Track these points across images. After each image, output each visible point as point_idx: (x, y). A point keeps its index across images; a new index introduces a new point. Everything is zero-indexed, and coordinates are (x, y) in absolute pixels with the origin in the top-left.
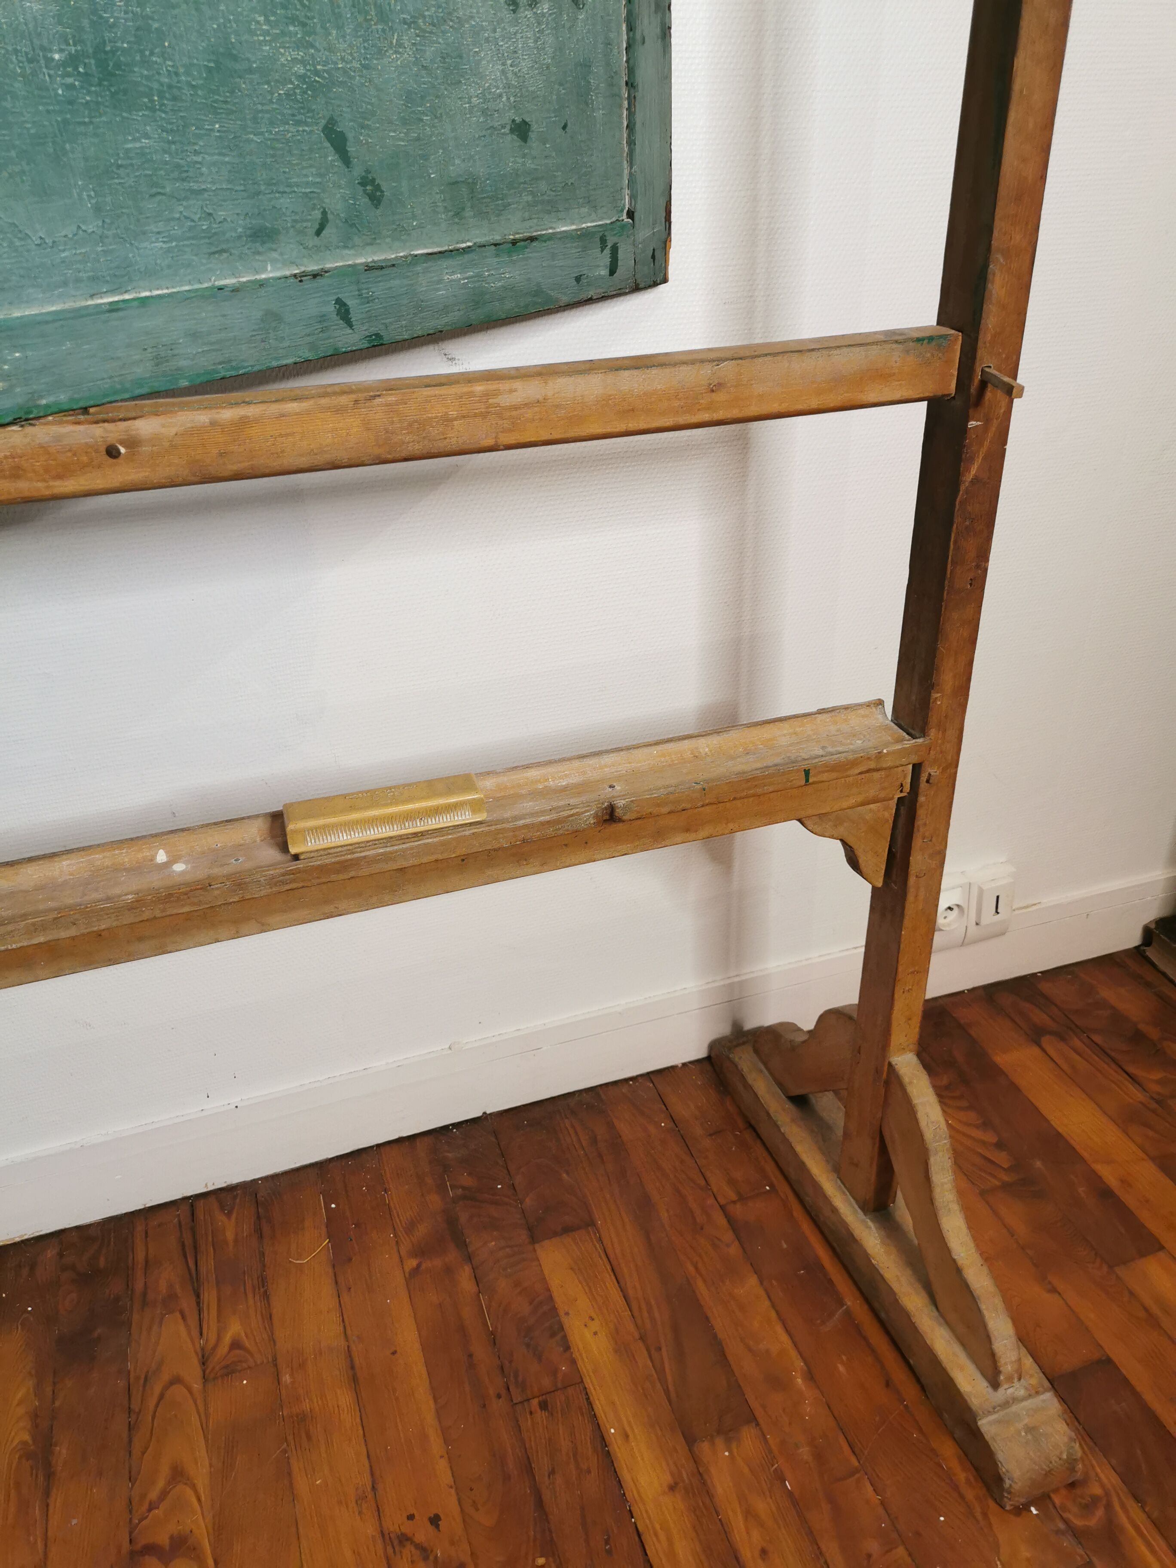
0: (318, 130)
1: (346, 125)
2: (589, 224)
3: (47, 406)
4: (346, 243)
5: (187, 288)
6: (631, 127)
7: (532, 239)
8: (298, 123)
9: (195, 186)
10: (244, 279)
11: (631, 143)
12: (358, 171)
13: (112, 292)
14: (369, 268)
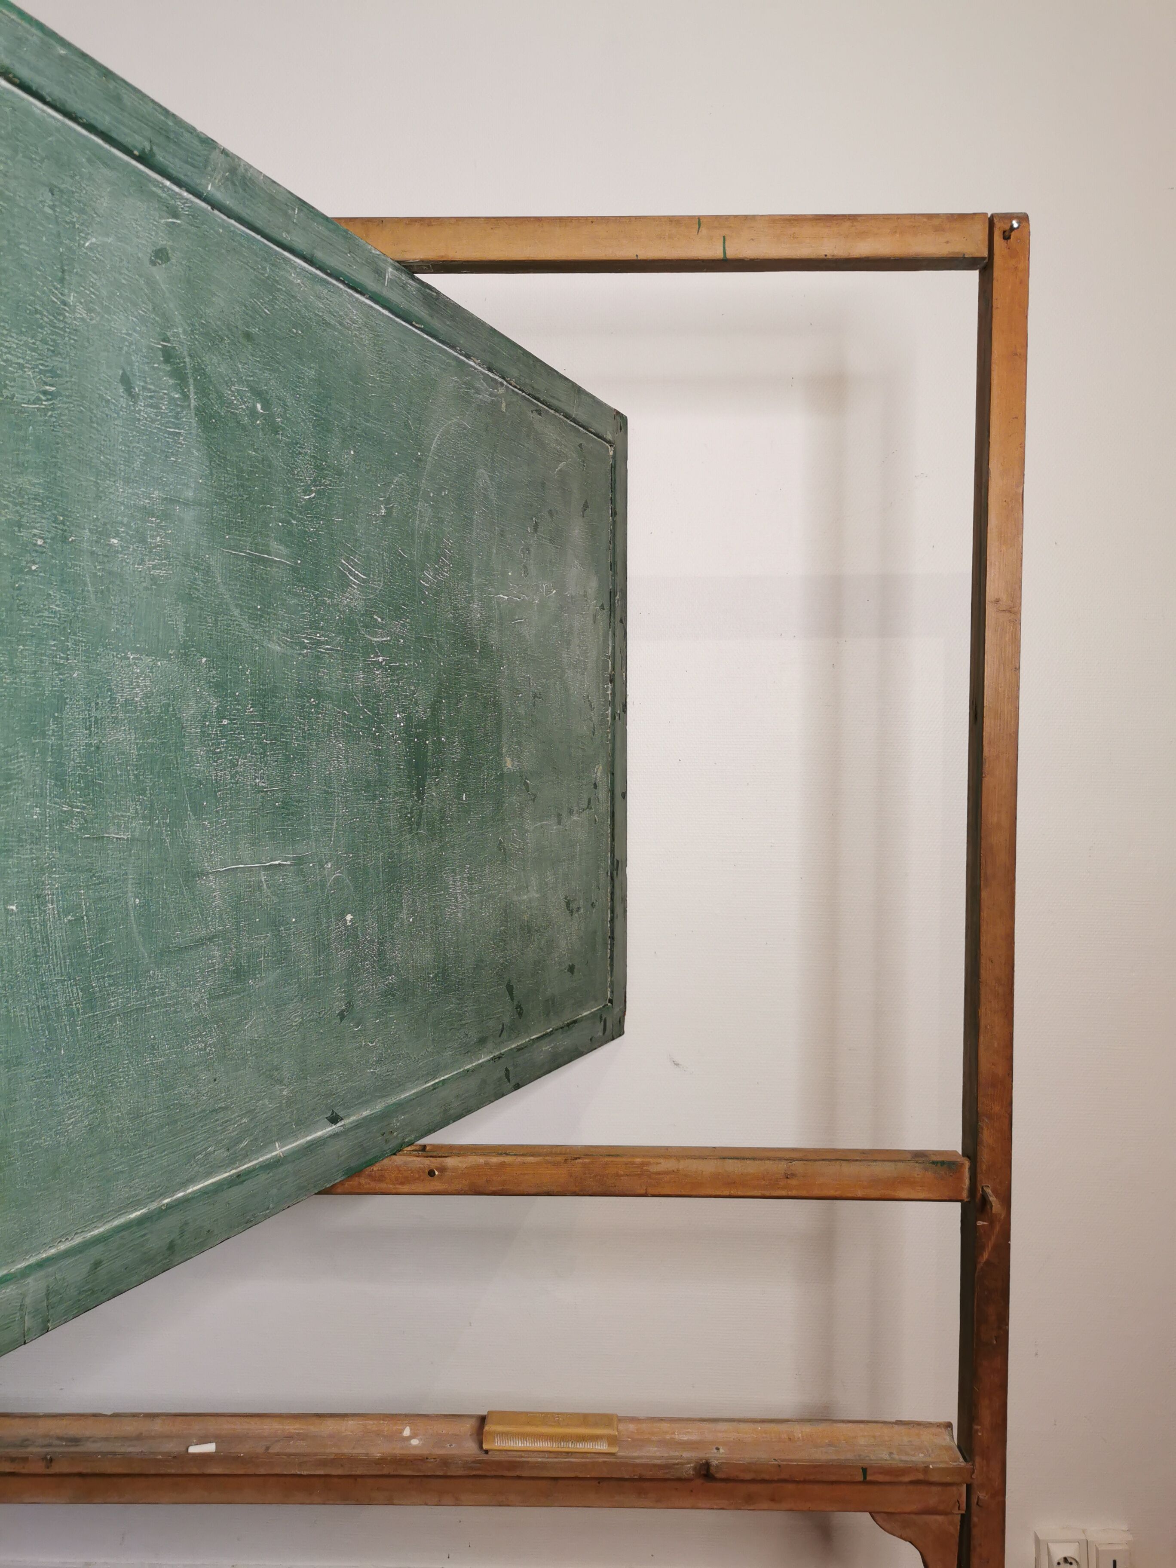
0: (504, 987)
1: (514, 982)
2: (595, 1009)
4: (509, 1038)
5: (456, 1072)
6: (611, 958)
7: (574, 1021)
8: (498, 985)
9: (464, 1022)
10: (474, 1064)
11: (612, 965)
12: (515, 1003)
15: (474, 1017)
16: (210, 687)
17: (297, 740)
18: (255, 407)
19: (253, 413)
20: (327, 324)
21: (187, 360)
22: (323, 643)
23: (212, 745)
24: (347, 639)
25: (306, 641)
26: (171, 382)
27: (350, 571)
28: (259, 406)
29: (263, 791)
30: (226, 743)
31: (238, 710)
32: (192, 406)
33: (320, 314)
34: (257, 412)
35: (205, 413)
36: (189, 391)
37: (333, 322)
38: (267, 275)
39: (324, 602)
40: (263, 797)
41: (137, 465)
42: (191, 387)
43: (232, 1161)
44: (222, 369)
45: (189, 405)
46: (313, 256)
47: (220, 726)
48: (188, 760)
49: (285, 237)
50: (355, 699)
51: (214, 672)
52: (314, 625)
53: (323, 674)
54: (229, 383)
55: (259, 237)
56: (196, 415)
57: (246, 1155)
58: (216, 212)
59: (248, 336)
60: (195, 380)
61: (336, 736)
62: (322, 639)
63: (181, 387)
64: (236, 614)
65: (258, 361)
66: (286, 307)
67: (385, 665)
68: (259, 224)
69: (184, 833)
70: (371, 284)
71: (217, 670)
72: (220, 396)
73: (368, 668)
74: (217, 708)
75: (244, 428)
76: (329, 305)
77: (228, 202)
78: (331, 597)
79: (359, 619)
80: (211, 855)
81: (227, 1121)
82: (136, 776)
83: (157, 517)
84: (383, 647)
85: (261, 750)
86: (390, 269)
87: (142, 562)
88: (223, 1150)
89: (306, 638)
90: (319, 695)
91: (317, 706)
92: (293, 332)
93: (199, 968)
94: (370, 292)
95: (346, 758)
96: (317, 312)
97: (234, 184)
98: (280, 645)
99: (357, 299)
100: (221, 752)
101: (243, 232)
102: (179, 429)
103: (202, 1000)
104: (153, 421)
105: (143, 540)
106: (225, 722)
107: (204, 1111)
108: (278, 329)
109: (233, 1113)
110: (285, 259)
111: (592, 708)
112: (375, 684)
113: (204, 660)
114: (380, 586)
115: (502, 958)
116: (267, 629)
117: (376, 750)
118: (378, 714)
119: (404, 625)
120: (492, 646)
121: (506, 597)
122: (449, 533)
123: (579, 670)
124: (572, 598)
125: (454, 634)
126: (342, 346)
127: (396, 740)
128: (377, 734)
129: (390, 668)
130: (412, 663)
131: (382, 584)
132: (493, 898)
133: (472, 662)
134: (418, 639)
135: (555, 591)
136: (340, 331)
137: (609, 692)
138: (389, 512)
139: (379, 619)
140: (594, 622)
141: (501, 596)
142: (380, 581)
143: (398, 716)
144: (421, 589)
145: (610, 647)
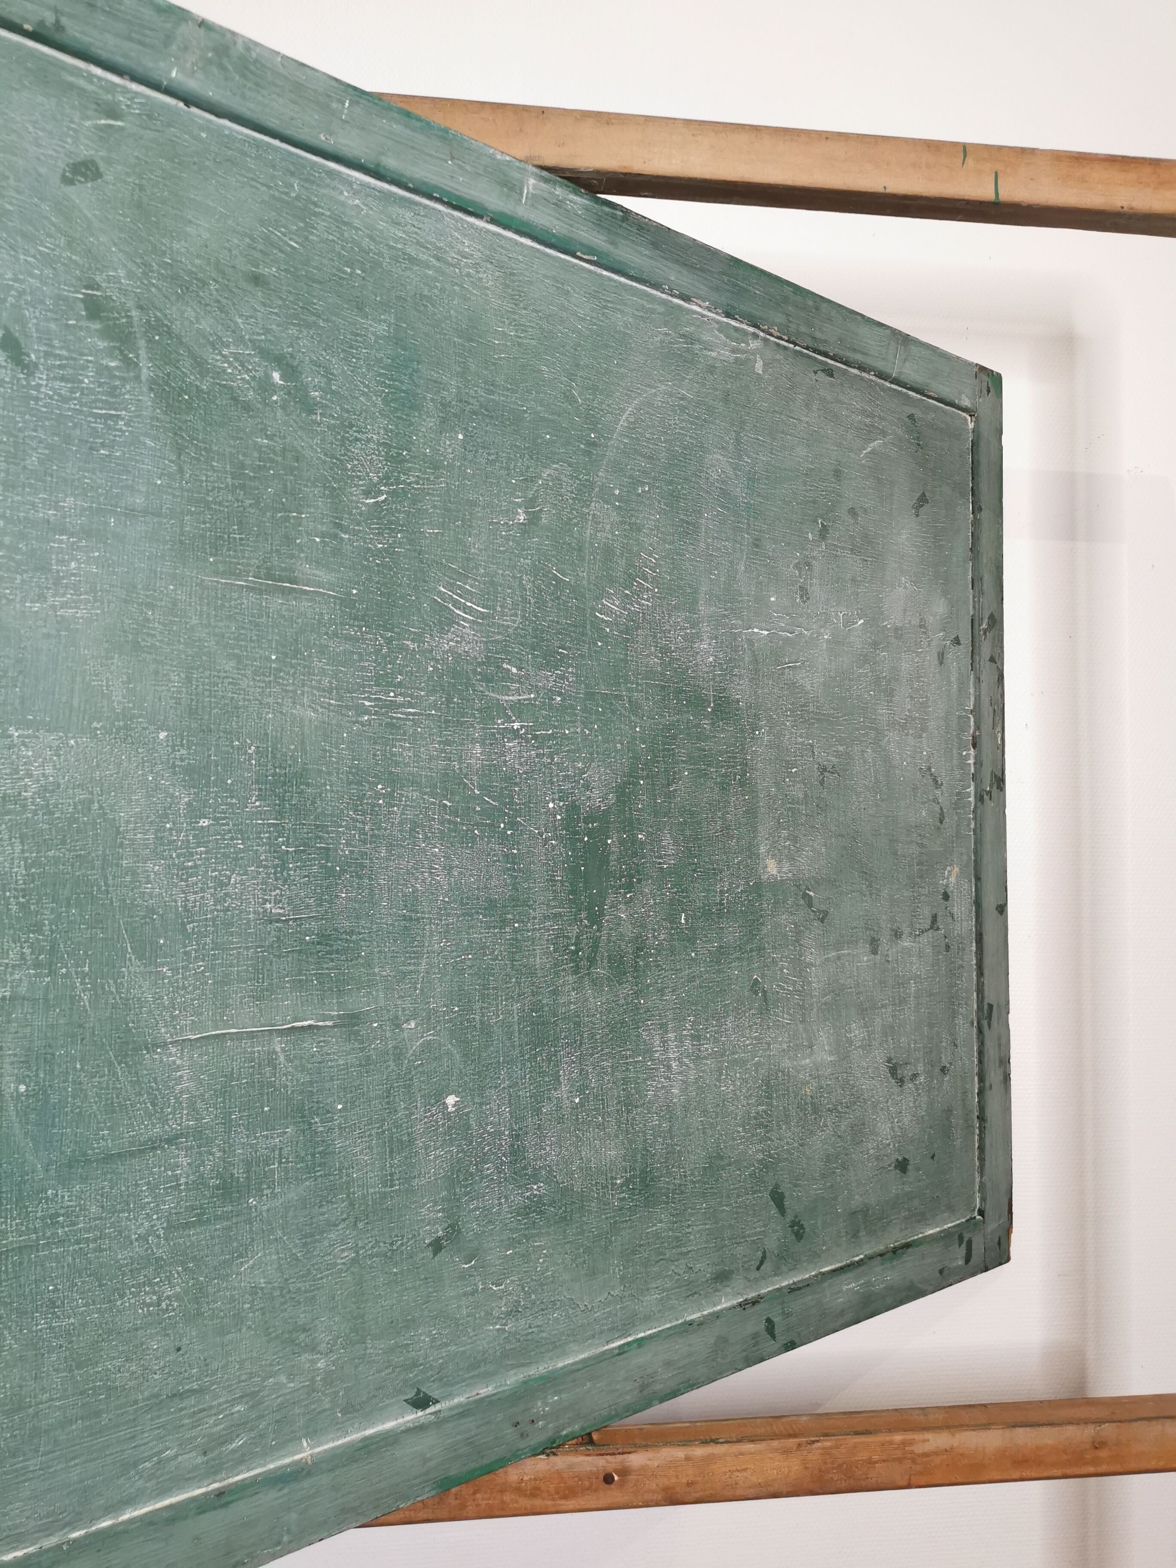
0: (766, 1195)
1: (785, 1188)
2: (950, 1225)
3: (566, 1436)
4: (777, 1272)
5: (668, 1326)
6: (981, 1148)
7: (908, 1246)
8: (754, 1192)
9: (684, 1250)
10: (705, 1313)
11: (982, 1159)
12: (789, 1218)
13: (620, 1337)
14: (793, 1289)
15: (706, 1242)
16: (175, 774)
17: (348, 844)
18: (268, 377)
19: (265, 387)
20: (412, 260)
21: (134, 313)
22: (402, 706)
23: (178, 857)
24: (449, 700)
25: (368, 704)
26: (102, 344)
27: (456, 604)
28: (276, 376)
29: (278, 921)
30: (207, 853)
31: (231, 805)
32: (143, 378)
33: (399, 246)
34: (274, 385)
35: (169, 386)
36: (137, 357)
37: (423, 257)
38: (294, 195)
39: (403, 649)
40: (280, 930)
41: (33, 461)
42: (142, 352)
43: (213, 1470)
44: (205, 325)
45: (137, 378)
46: (378, 165)
47: (194, 828)
48: (127, 879)
49: (324, 139)
50: (466, 784)
51: (183, 752)
52: (384, 681)
53: (404, 750)
54: (216, 344)
55: (277, 142)
56: (151, 389)
57: (241, 1459)
58: (194, 109)
59: (257, 280)
60: (150, 341)
61: (426, 838)
62: (401, 700)
63: (121, 352)
64: (229, 668)
65: (276, 314)
66: (331, 237)
67: (526, 733)
69: (119, 987)
70: (494, 201)
71: (189, 748)
72: (200, 365)
73: (491, 739)
74: (188, 804)
75: (247, 407)
76: (416, 233)
77: (211, 95)
78: (418, 640)
79: (475, 672)
80: (173, 1018)
81: (204, 1410)
83: (72, 535)
84: (519, 709)
85: (277, 862)
86: (532, 181)
88: (194, 1454)
89: (370, 700)
90: (393, 781)
91: (391, 795)
92: (345, 272)
93: (149, 1183)
94: (492, 212)
95: (449, 869)
96: (392, 243)
97: (223, 69)
98: (315, 711)
99: (472, 226)
101: (247, 135)
102: (116, 409)
103: (151, 1231)
104: (65, 400)
105: (44, 568)
106: (205, 822)
107: (156, 1396)
108: (316, 268)
109: (216, 1397)
111: (937, 784)
112: (506, 761)
113: (162, 735)
114: (514, 622)
115: (763, 1151)
116: (290, 688)
117: (506, 856)
118: (512, 803)
119: (562, 677)
120: (738, 701)
121: (766, 633)
122: (651, 545)
123: (911, 732)
124: (896, 629)
125: (663, 687)
126: (442, 290)
127: (546, 840)
128: (509, 832)
129: (535, 737)
130: (579, 730)
131: (519, 619)
132: (743, 1062)
133: (698, 726)
134: (590, 696)
135: (862, 621)
136: (438, 270)
137: (971, 761)
138: (533, 519)
139: (514, 670)
140: (941, 663)
141: (756, 630)
142: (516, 615)
143: (551, 805)
144: (597, 625)
145: (972, 698)
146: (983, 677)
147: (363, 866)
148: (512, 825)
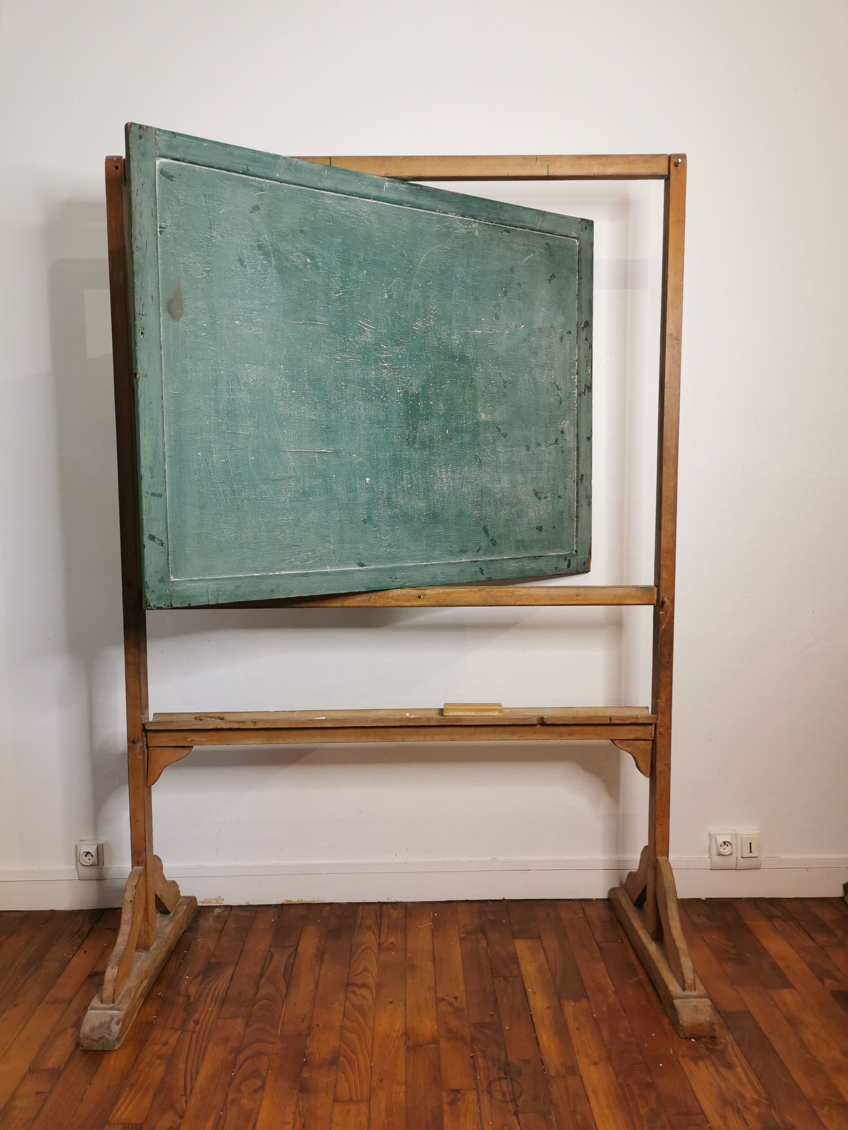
0: (481, 528)
1: (489, 527)
2: (561, 553)
4: (485, 554)
7: (541, 556)
8: (476, 527)
9: (449, 540)
10: (457, 561)
12: (490, 538)
13: (426, 562)
15: (457, 539)
16: (286, 377)
17: (334, 400)
18: (306, 260)
19: (306, 264)
20: (347, 217)
21: (270, 247)
22: (349, 358)
23: (287, 400)
24: (364, 357)
25: (338, 358)
27: (365, 326)
28: (308, 260)
29: (315, 421)
30: (294, 400)
31: (301, 387)
33: (344, 213)
34: (308, 262)
38: (311, 203)
39: (349, 341)
40: (315, 423)
42: (273, 258)
43: (304, 568)
44: (288, 248)
45: (272, 265)
46: (336, 189)
47: (291, 393)
48: (275, 406)
49: (319, 185)
50: (369, 383)
51: (287, 371)
52: (343, 351)
53: (350, 372)
54: (293, 253)
55: (306, 188)
57: (311, 567)
58: (283, 184)
59: (302, 231)
61: (357, 399)
62: (348, 356)
64: (298, 348)
65: (308, 241)
66: (323, 214)
67: (389, 367)
68: (304, 183)
70: (374, 193)
71: (289, 370)
73: (377, 369)
74: (289, 386)
77: (287, 179)
78: (353, 337)
79: (371, 347)
82: (251, 411)
84: (387, 360)
85: (314, 404)
86: (386, 183)
87: (251, 329)
88: (298, 562)
89: (339, 356)
90: (346, 381)
91: (346, 386)
92: (328, 225)
94: (374, 197)
95: (365, 409)
96: (341, 213)
97: (290, 170)
98: (323, 360)
99: (366, 202)
100: (292, 404)
101: (298, 188)
103: (285, 501)
104: (254, 274)
105: (251, 321)
106: (294, 391)
107: (288, 545)
108: (319, 225)
109: (304, 548)
110: (322, 194)
111: (558, 389)
112: (382, 376)
113: (282, 366)
114: (384, 331)
115: (479, 513)
116: (316, 353)
117: (383, 406)
118: (385, 390)
119: (401, 349)
120: (469, 357)
121: (481, 332)
122: (434, 302)
123: (546, 368)
124: (539, 328)
125: (439, 352)
126: (358, 225)
127: (397, 402)
128: (384, 399)
129: (392, 369)
130: (408, 366)
131: (386, 330)
132: (471, 483)
133: (453, 365)
134: (412, 355)
135: (523, 326)
136: (357, 219)
137: (576, 380)
138: (390, 297)
139: (385, 347)
140: (561, 341)
141: (476, 331)
142: (385, 329)
143: (398, 391)
144: (413, 331)
145: (577, 355)
146: (582, 347)
147: (339, 407)
148: (385, 396)
